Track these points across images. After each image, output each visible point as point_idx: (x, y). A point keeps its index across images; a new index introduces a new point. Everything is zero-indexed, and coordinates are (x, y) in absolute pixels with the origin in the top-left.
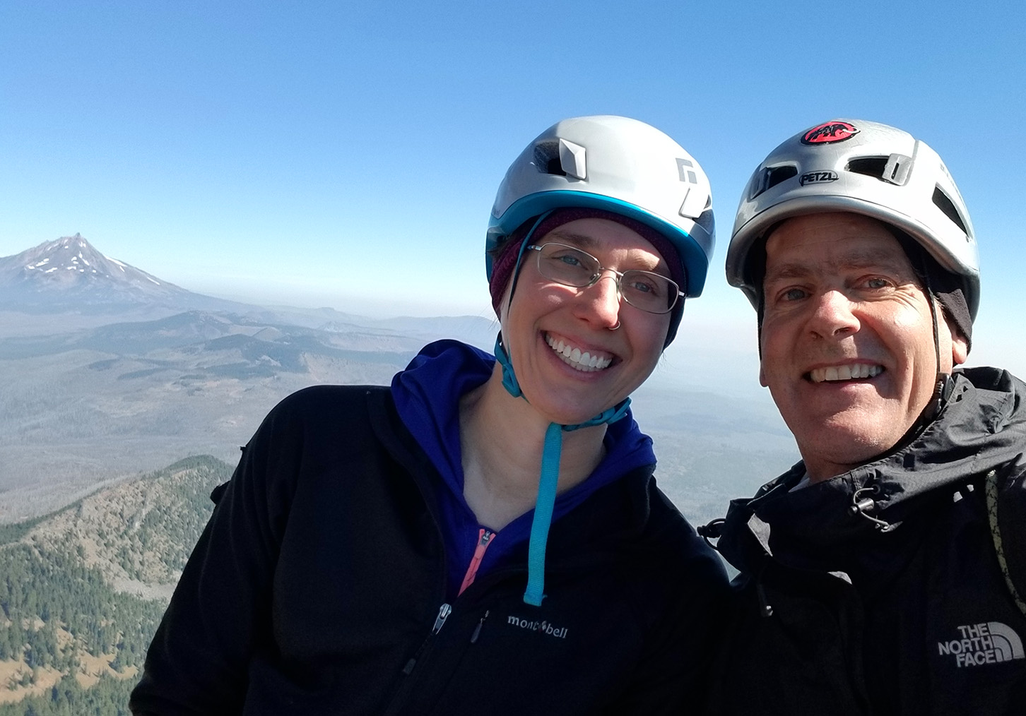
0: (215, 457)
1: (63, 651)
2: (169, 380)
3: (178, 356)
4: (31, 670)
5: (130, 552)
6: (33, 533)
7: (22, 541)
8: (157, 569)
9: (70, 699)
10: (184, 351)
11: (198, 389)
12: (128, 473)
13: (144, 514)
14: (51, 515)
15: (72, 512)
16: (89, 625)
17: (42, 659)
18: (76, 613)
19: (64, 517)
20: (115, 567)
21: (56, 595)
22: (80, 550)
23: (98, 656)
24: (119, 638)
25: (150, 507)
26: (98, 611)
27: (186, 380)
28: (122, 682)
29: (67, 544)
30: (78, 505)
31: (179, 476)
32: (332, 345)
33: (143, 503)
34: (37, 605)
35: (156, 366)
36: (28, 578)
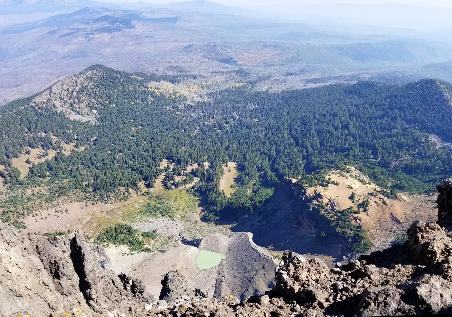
0: (102, 65)
1: (55, 144)
2: (80, 36)
3: (82, 26)
4: (45, 151)
5: (74, 104)
6: (34, 101)
7: (30, 104)
8: (86, 110)
9: (62, 160)
10: (85, 24)
11: (92, 39)
12: (68, 74)
13: (77, 89)
14: (40, 93)
15: (48, 91)
16: (63, 133)
17: (48, 147)
18: (57, 129)
19: (45, 93)
20: (69, 111)
21: (48, 123)
22: (54, 105)
23: (69, 144)
24: (76, 137)
25: (79, 87)
26: (65, 128)
27: (87, 36)
28: (80, 152)
29: (48, 104)
30: (50, 88)
31: (88, 73)
32: (144, 16)
33: (76, 85)
34: (41, 128)
35: (74, 31)
36: (36, 118)
